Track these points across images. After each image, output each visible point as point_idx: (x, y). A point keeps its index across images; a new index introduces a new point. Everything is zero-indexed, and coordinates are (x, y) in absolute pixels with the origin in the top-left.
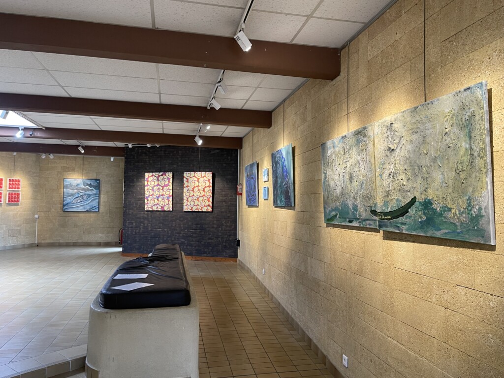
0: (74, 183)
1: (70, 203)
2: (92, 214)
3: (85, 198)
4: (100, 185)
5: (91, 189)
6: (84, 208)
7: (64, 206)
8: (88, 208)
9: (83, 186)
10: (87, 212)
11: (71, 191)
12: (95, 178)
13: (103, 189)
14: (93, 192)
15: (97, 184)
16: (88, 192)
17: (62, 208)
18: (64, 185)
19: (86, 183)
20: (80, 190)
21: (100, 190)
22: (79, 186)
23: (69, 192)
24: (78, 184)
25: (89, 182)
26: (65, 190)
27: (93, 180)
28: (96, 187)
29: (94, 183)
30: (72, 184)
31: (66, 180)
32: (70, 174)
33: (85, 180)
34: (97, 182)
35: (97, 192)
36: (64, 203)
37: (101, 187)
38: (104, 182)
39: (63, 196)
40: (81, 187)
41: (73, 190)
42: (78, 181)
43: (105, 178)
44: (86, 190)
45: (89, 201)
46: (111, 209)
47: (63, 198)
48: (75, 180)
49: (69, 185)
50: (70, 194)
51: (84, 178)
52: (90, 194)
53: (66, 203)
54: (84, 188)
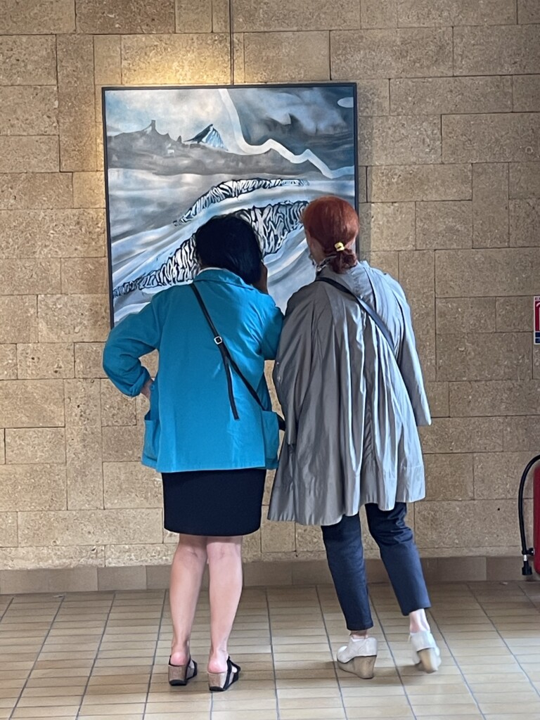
1: (157, 277)
9: (237, 145)
12: (323, 76)
13: (379, 157)
15: (339, 120)
16: (278, 190)
17: (105, 312)
18: (106, 139)
19: (264, 116)
20: (225, 177)
21: (362, 171)
22: (210, 145)
23: (147, 194)
24: (207, 131)
25: (281, 107)
26: (114, 175)
27: (307, 94)
28: (336, 146)
29: (317, 117)
30: (162, 131)
31: (118, 102)
32: (144, 51)
33: (250, 92)
34: (340, 103)
35: (344, 187)
36: (115, 275)
37: (363, 147)
38: (386, 104)
39: (103, 223)
40: (231, 151)
41: (172, 179)
42: (203, 106)
43: (393, 73)
44: (262, 170)
45: (286, 254)
46: (443, 315)
47: (110, 240)
48: (181, 97)
49: (140, 144)
50: (150, 209)
51: (238, 81)
52: (293, 200)
53: (131, 279)
54: (251, 156)
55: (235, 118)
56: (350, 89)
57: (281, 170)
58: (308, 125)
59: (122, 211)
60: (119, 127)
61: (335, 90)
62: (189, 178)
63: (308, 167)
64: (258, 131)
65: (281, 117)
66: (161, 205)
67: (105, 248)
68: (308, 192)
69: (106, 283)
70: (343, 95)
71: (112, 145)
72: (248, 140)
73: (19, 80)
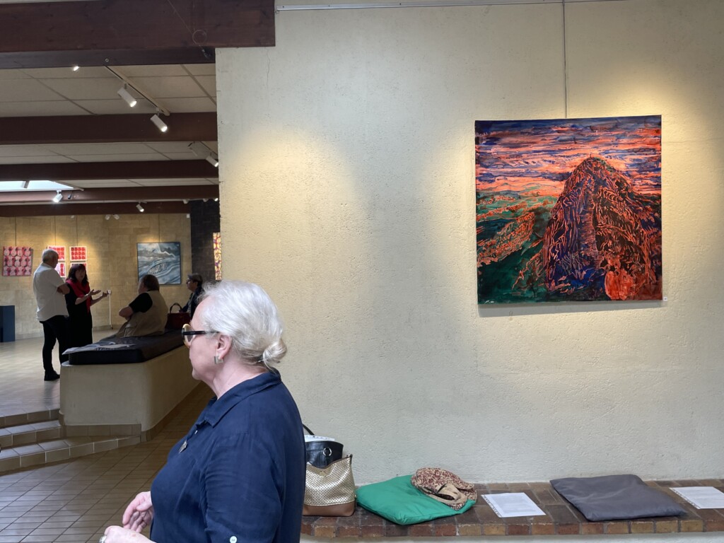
0: (150, 248)
2: (174, 288)
3: (163, 267)
4: (181, 250)
5: (170, 254)
6: (164, 280)
8: (168, 279)
9: (160, 252)
10: (167, 284)
11: (146, 259)
13: (183, 254)
14: (174, 259)
15: (177, 248)
16: (167, 260)
18: (138, 251)
19: (164, 247)
20: (157, 257)
21: (181, 256)
22: (155, 252)
23: (144, 260)
24: (154, 250)
25: (167, 246)
26: (139, 257)
27: (172, 244)
28: (176, 252)
29: (173, 247)
31: (139, 245)
32: (144, 237)
33: (163, 244)
34: (177, 245)
35: (178, 259)
37: (181, 252)
38: (185, 245)
39: (137, 265)
40: (158, 253)
41: (148, 258)
42: (154, 246)
44: (164, 256)
45: (168, 270)
47: (138, 268)
48: (150, 244)
49: (143, 252)
50: (145, 263)
51: (160, 242)
52: (169, 261)
54: (162, 254)
55: (159, 248)
56: (179, 243)
57: (167, 256)
58: (172, 249)
59: (140, 263)
61: (176, 243)
62: (152, 258)
64: (163, 250)
66: (147, 262)
67: (137, 270)
68: (172, 260)
69: (137, 275)
73: (125, 242)
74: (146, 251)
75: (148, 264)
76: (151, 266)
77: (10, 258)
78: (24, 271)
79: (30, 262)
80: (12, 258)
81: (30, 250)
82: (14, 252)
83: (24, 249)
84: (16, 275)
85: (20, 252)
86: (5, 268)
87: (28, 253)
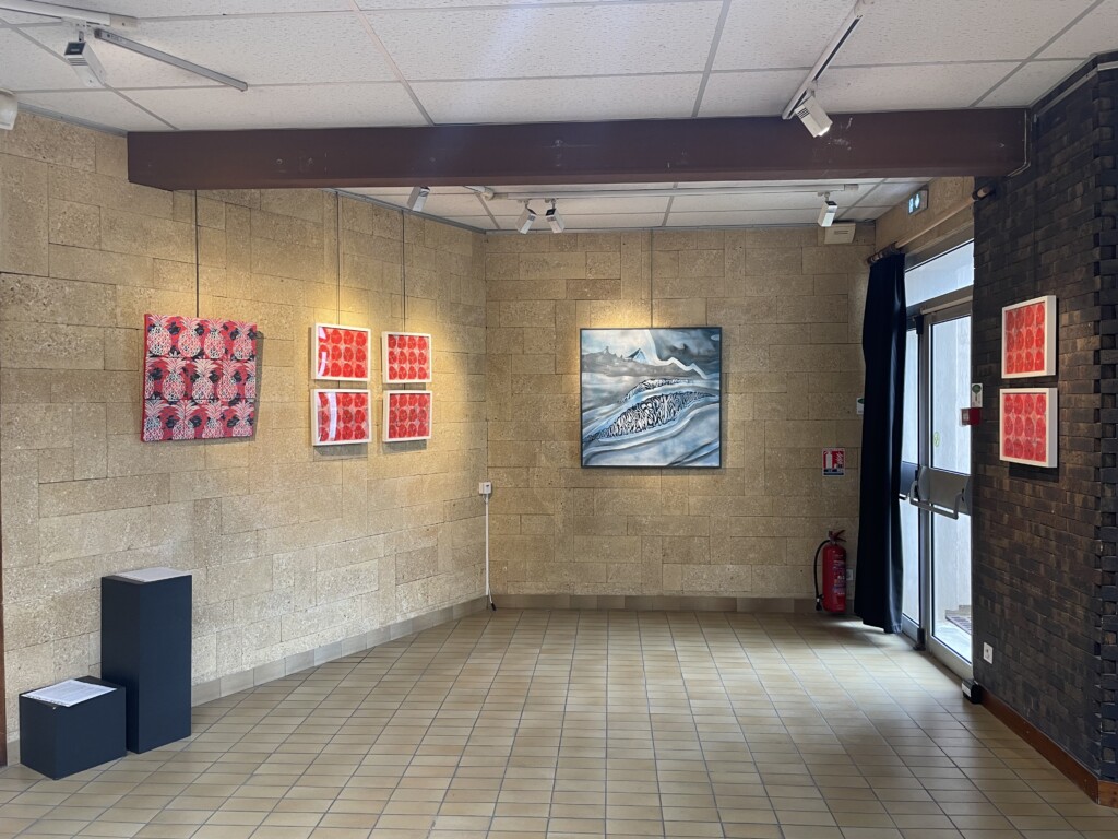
0: (621, 345)
1: (607, 432)
2: (694, 480)
3: (664, 411)
4: (724, 354)
5: (686, 369)
6: (664, 454)
7: (585, 442)
8: (678, 450)
9: (654, 360)
10: (676, 467)
11: (608, 383)
12: (703, 324)
13: (734, 368)
14: (698, 383)
15: (711, 348)
16: (676, 385)
17: (577, 451)
18: (581, 356)
19: (669, 345)
20: (646, 378)
21: (724, 375)
22: (638, 361)
23: (603, 386)
24: (637, 352)
25: (679, 340)
26: (585, 376)
27: (693, 333)
28: (709, 362)
29: (699, 345)
30: (612, 352)
31: (588, 336)
32: (603, 308)
33: (661, 332)
34: (712, 338)
35: (713, 384)
36: (584, 431)
37: (725, 363)
38: (738, 339)
39: (578, 403)
40: (650, 363)
41: (617, 378)
42: (635, 339)
43: (742, 322)
44: (667, 374)
45: (680, 421)
46: (770, 457)
47: (582, 411)
48: (623, 335)
49: (600, 359)
50: (605, 395)
51: (655, 325)
52: (684, 391)
53: (592, 433)
54: (661, 367)
55: (653, 346)
56: (718, 330)
57: (679, 374)
58: (694, 349)
59: (589, 396)
60: (588, 350)
61: (709, 331)
62: (626, 378)
63: (693, 373)
64: (666, 353)
65: (679, 345)
66: (611, 393)
67: (579, 416)
68: (693, 387)
69: (579, 435)
70: (714, 334)
71: (585, 359)
72: (660, 358)
73: (535, 324)
74: (610, 357)
75: (614, 398)
76: (624, 408)
77: (175, 365)
78: (230, 421)
79: (251, 383)
80: (183, 363)
81: (253, 334)
82: (189, 342)
83: (230, 331)
84: (198, 437)
85: (215, 340)
86: (154, 409)
87: (243, 347)
